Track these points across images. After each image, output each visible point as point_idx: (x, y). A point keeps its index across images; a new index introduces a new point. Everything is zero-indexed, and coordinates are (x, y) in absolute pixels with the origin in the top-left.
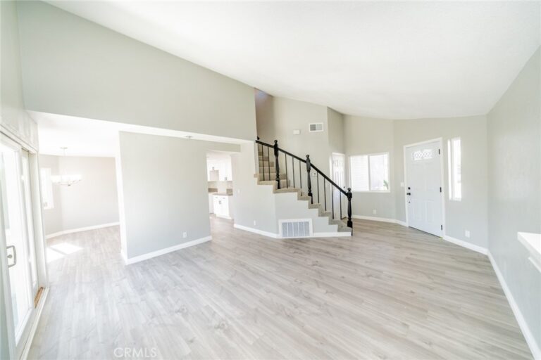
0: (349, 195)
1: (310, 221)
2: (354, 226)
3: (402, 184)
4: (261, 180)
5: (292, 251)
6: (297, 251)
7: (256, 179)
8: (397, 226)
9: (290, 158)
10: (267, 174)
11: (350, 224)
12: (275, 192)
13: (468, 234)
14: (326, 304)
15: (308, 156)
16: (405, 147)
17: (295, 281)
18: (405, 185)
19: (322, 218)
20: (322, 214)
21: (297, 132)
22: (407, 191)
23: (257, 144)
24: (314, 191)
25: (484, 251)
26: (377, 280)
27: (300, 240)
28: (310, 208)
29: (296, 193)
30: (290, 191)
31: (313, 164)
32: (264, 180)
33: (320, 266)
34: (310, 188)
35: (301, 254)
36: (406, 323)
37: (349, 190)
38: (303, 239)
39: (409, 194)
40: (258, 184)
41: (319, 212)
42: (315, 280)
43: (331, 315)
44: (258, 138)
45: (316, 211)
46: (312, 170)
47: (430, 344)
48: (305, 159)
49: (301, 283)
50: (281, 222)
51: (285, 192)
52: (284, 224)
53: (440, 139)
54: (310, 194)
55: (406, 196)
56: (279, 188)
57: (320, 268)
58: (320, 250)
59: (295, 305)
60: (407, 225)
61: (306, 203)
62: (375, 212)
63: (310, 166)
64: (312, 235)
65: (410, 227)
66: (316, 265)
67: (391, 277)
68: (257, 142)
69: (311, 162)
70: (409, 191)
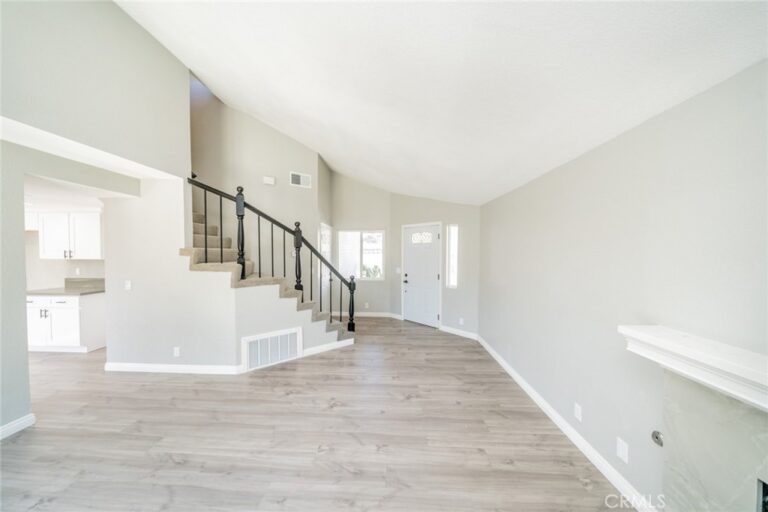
0: (352, 286)
1: (298, 330)
2: (356, 328)
3: (398, 271)
4: (199, 262)
5: (280, 391)
6: (290, 389)
7: (187, 260)
8: (391, 321)
9: (266, 224)
10: (214, 251)
11: (351, 327)
12: (235, 286)
13: (461, 321)
14: (390, 470)
15: (298, 224)
16: (403, 226)
17: (320, 449)
18: (401, 271)
19: (316, 323)
20: (316, 318)
21: (270, 181)
22: (403, 278)
23: (190, 186)
24: (305, 281)
25: (473, 336)
26: (419, 399)
27: (283, 367)
28: (299, 309)
29: (278, 286)
30: (266, 283)
31: (305, 237)
32: (206, 262)
33: (343, 405)
34: (299, 277)
35: (299, 392)
36: (481, 447)
37: (352, 279)
38: (286, 363)
39: (406, 282)
40: (191, 269)
41: (313, 315)
42: (350, 434)
43: (408, 486)
44: (194, 176)
45: (308, 313)
46: (304, 247)
47: (511, 462)
48: (293, 228)
49: (332, 450)
50: (245, 341)
51: (258, 284)
52: (252, 345)
53: (440, 223)
54: (299, 287)
55: (403, 284)
56: (243, 276)
57: (343, 408)
58: (327, 378)
59: (347, 501)
60: (401, 317)
61: (294, 301)
62: (367, 305)
63: (300, 240)
64: (301, 353)
65: (406, 320)
66: (335, 405)
67: (429, 391)
68: (190, 181)
69: (303, 235)
70: (406, 279)
